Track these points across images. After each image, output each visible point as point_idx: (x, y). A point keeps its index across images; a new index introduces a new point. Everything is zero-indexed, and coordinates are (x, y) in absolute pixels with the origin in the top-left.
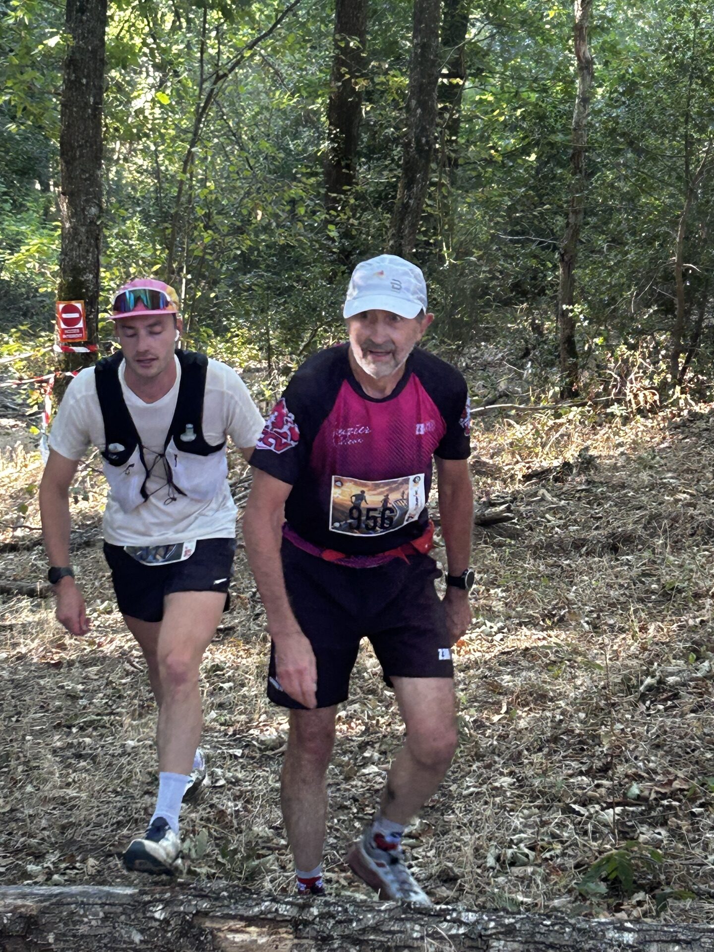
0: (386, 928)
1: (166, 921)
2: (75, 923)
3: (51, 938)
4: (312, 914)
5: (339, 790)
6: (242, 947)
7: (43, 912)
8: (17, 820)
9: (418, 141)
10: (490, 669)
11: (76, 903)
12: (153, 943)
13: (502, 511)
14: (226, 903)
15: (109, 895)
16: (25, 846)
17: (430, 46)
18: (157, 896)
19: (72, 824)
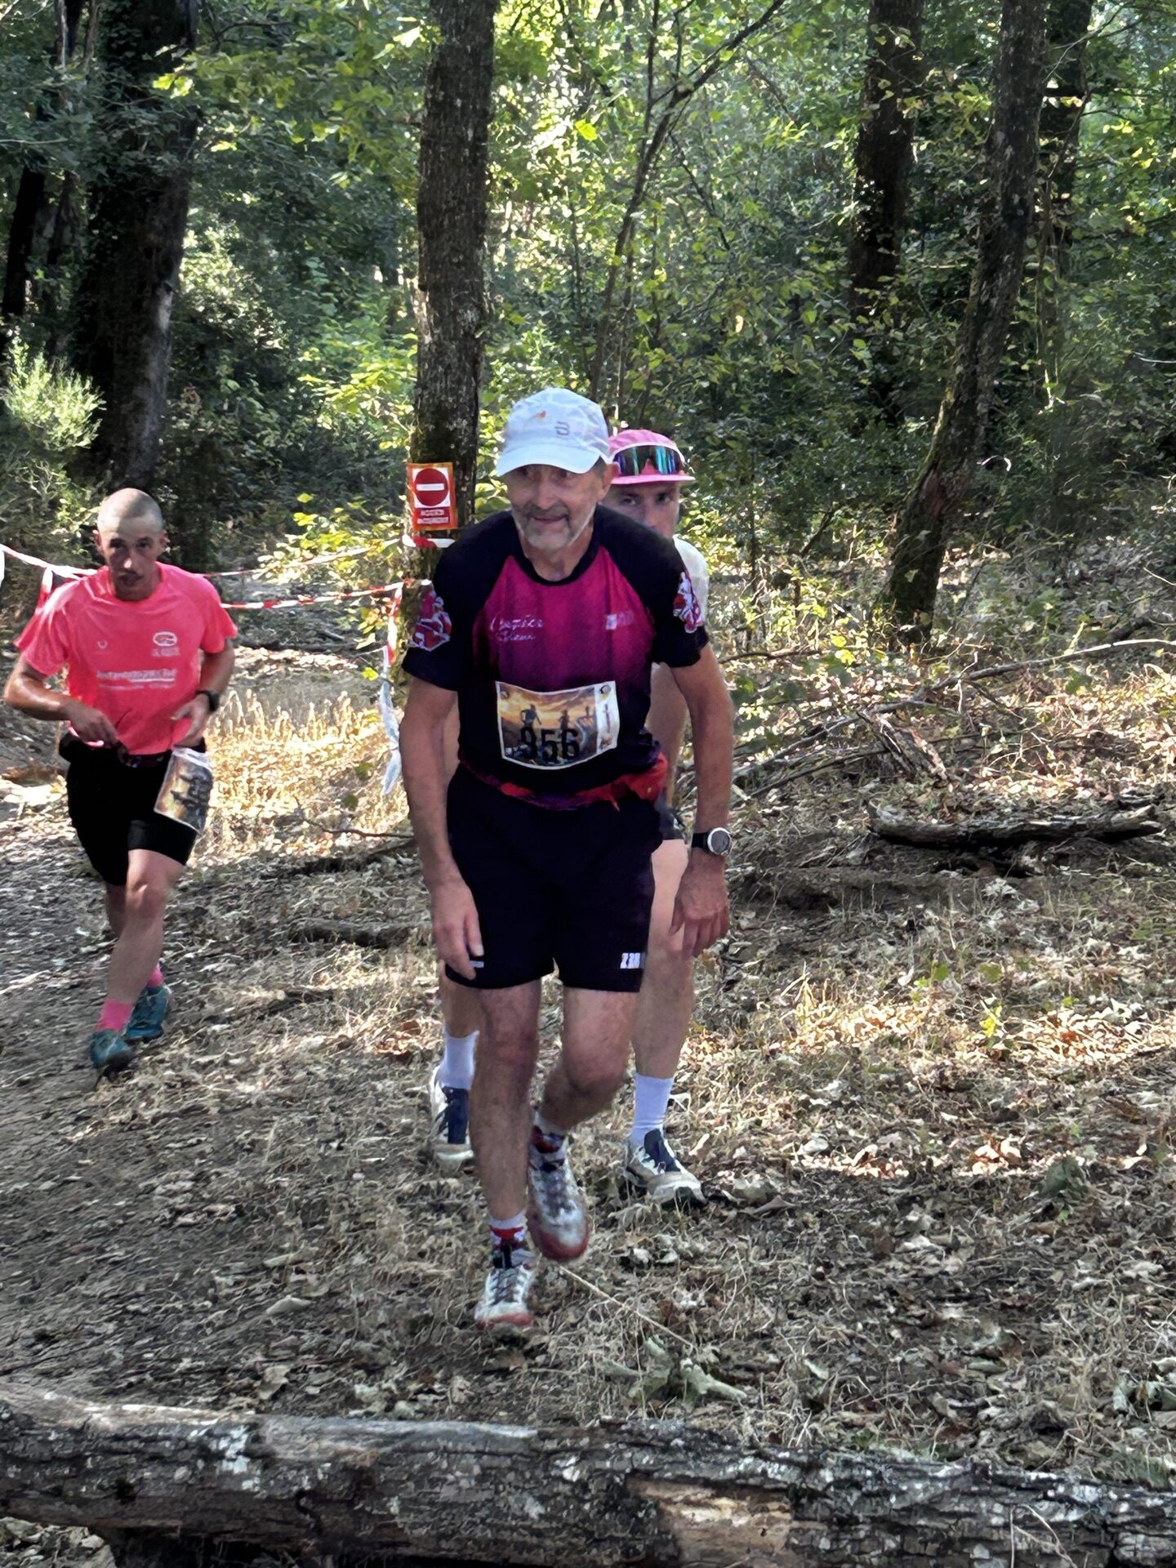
0: (947, 1509)
1: (582, 1485)
2: (434, 1483)
3: (394, 1506)
4: (822, 1480)
5: (865, 1275)
6: (706, 1531)
7: (382, 1462)
8: (338, 1311)
9: (1007, 199)
10: (1119, 1080)
11: (436, 1450)
12: (560, 1519)
13: (1141, 818)
14: (681, 1456)
15: (489, 1438)
16: (352, 1354)
17: (1030, 42)
18: (568, 1442)
19: (427, 1320)
